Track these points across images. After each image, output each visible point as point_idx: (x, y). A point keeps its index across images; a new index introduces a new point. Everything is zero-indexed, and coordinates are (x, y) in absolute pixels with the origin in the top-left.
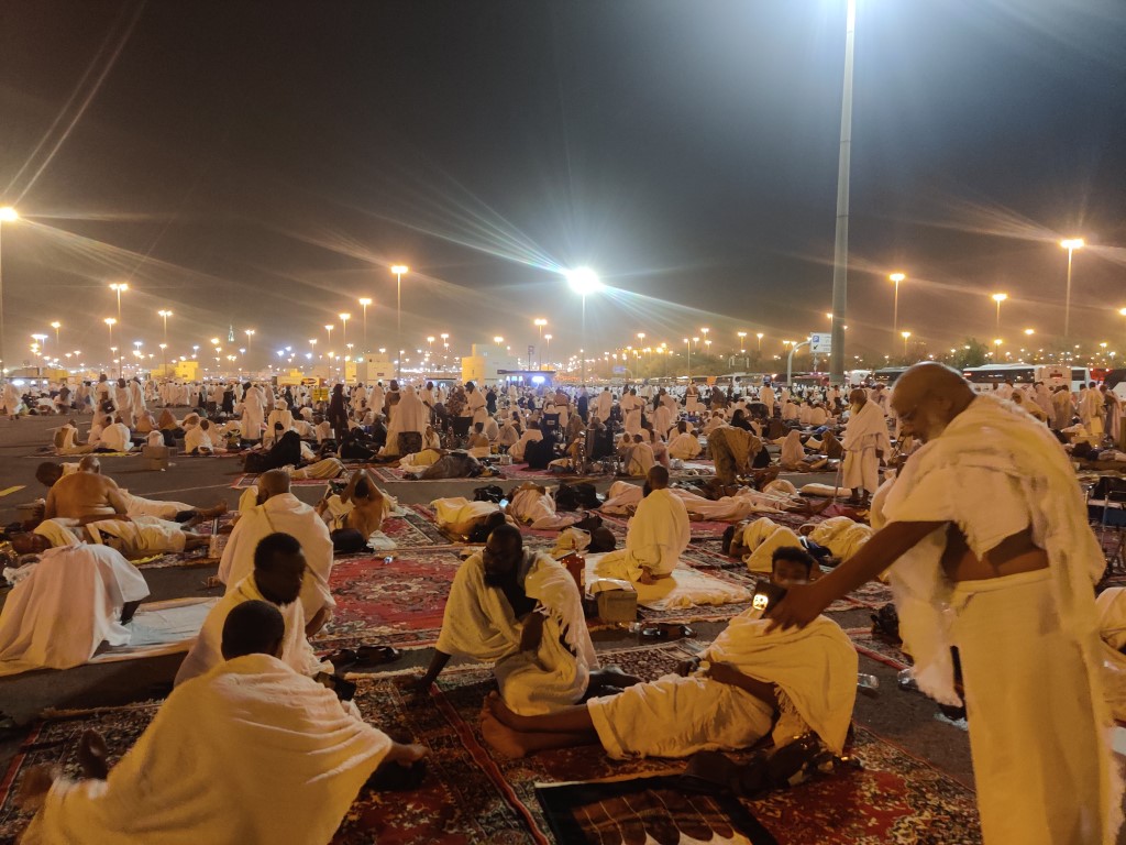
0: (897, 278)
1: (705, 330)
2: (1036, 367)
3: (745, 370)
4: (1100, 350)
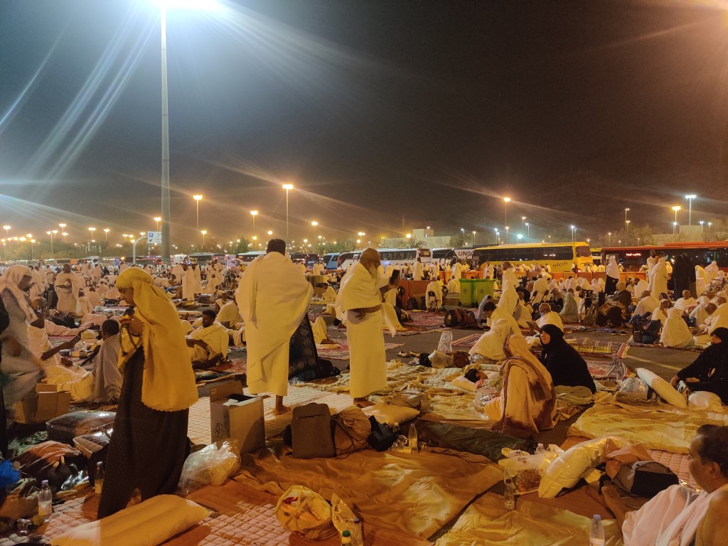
0: (198, 198)
1: (63, 225)
3: (98, 254)
4: (304, 243)
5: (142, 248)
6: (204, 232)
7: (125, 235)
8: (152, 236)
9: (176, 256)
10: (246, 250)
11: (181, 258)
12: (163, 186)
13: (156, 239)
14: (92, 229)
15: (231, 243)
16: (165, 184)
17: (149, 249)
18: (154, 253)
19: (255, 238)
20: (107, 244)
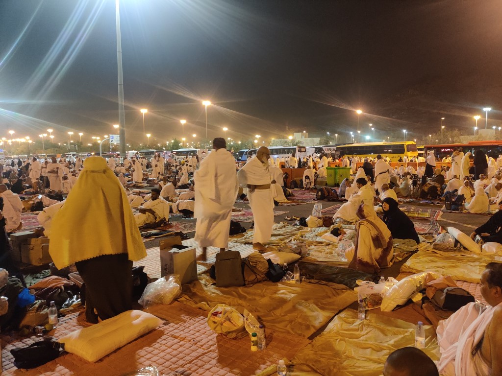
0: (144, 111)
1: (50, 131)
2: (197, 150)
3: (75, 151)
5: (106, 147)
6: (149, 135)
7: (94, 138)
8: (113, 138)
9: (130, 152)
10: (178, 148)
11: (133, 153)
12: (120, 103)
13: (115, 140)
14: (71, 133)
15: (168, 142)
16: (121, 101)
17: (111, 147)
18: (114, 150)
19: (184, 139)
20: (81, 143)
